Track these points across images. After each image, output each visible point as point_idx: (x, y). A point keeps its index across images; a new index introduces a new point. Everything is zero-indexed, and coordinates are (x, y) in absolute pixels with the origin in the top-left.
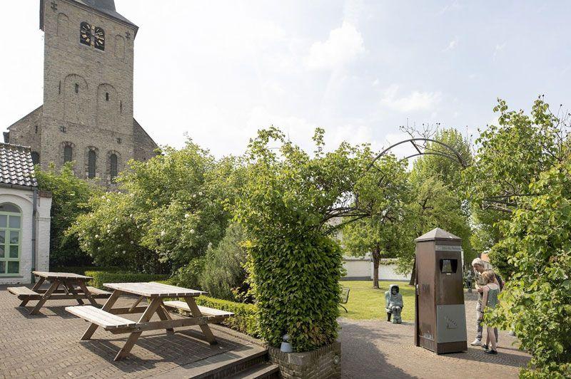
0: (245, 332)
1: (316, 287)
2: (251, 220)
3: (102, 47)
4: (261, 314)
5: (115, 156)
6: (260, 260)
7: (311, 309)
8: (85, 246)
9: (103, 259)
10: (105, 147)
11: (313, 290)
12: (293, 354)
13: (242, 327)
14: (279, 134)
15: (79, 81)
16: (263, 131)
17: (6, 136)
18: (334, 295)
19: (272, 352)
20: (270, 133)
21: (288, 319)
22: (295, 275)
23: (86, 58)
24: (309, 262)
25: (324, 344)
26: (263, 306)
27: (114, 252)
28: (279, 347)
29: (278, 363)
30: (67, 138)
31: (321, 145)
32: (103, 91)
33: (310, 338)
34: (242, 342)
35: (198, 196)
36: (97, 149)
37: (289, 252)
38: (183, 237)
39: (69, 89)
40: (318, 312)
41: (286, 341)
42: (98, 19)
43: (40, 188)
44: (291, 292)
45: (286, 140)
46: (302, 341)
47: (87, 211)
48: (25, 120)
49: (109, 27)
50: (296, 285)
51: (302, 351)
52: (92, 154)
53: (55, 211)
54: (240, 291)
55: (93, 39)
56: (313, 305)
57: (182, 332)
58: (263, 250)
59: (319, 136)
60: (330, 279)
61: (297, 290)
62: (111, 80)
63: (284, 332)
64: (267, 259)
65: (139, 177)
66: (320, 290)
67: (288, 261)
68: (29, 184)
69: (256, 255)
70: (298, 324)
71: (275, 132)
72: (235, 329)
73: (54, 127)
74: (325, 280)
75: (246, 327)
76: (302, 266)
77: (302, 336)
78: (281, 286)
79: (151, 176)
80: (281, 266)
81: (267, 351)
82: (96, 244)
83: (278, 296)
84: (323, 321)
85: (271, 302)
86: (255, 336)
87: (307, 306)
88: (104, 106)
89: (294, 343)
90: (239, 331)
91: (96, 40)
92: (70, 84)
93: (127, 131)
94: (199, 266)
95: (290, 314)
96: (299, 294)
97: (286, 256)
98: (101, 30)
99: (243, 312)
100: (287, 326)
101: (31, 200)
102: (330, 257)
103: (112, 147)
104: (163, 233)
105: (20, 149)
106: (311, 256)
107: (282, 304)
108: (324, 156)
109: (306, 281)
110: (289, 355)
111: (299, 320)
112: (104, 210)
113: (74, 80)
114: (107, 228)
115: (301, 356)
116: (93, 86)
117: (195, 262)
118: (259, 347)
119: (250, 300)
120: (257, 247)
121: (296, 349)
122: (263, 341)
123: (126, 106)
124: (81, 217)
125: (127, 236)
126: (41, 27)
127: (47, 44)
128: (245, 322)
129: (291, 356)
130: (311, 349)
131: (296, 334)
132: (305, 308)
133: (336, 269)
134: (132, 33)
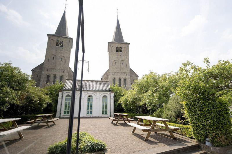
0: (186, 136)
1: (219, 119)
2: (184, 94)
3: (121, 52)
4: (193, 129)
5: (125, 79)
6: (190, 108)
7: (218, 128)
8: (123, 106)
9: (127, 110)
10: (123, 77)
11: (218, 120)
12: (213, 147)
13: (183, 134)
14: (190, 63)
15: (116, 61)
16: (184, 63)
17: (101, 78)
18: (228, 123)
19: (201, 145)
20: (187, 64)
21: (208, 131)
22: (208, 114)
23: (118, 55)
24: (214, 108)
25: (228, 145)
26: (194, 126)
27: (131, 107)
28: (205, 143)
29: (205, 150)
30: (114, 77)
31: (208, 63)
32: (122, 62)
33: (220, 141)
34: (185, 140)
35: (157, 88)
36: (121, 78)
37: (203, 105)
38: (154, 102)
39: (114, 64)
40: (222, 129)
41: (208, 141)
42: (120, 45)
43: (111, 91)
44: (207, 121)
45: (193, 65)
46: (217, 142)
47: (123, 96)
48: (105, 74)
49: (123, 46)
50: (209, 118)
51: (217, 146)
52: (120, 80)
53: (115, 96)
54: (181, 120)
55: (119, 50)
56: (219, 126)
57: (160, 134)
58: (191, 105)
59: (207, 60)
60: (225, 115)
61: (210, 120)
62: (124, 59)
63: (206, 137)
64: (193, 108)
65: (137, 85)
66: (221, 120)
67: (203, 108)
68: (109, 90)
69: (188, 106)
70: (214, 134)
71: (189, 63)
72: (180, 134)
73: (111, 74)
74: (223, 116)
75: (185, 134)
76: (211, 110)
77: (216, 140)
78: (202, 118)
79: (140, 84)
80: (200, 110)
81: (199, 144)
82: (126, 105)
83: (201, 122)
84: (225, 134)
85: (198, 124)
86: (191, 138)
87: (216, 127)
88: (122, 66)
89: (213, 142)
90: (182, 135)
91: (120, 50)
92: (114, 63)
93: (128, 71)
94: (161, 111)
95: (208, 130)
96: (211, 121)
97: (202, 106)
98: (121, 47)
99: (184, 128)
100: (207, 135)
101: (109, 94)
102: (223, 106)
103: (124, 77)
104: (148, 101)
105: (106, 81)
106: (214, 106)
107: (203, 125)
108: (211, 67)
109: (214, 116)
110: (211, 147)
111: (214, 133)
112: (128, 95)
113: (115, 61)
114: (130, 100)
115: (218, 148)
116: (120, 62)
117: (160, 109)
118: (194, 142)
119: (187, 123)
120: (188, 103)
121: (214, 145)
122: (195, 140)
123: (128, 65)
124: (122, 97)
125: (134, 102)
126: (108, 51)
127: (109, 55)
128: (185, 132)
129: (212, 148)
130: (221, 146)
131: (213, 138)
132: (215, 128)
133: (228, 111)
134: (128, 45)
